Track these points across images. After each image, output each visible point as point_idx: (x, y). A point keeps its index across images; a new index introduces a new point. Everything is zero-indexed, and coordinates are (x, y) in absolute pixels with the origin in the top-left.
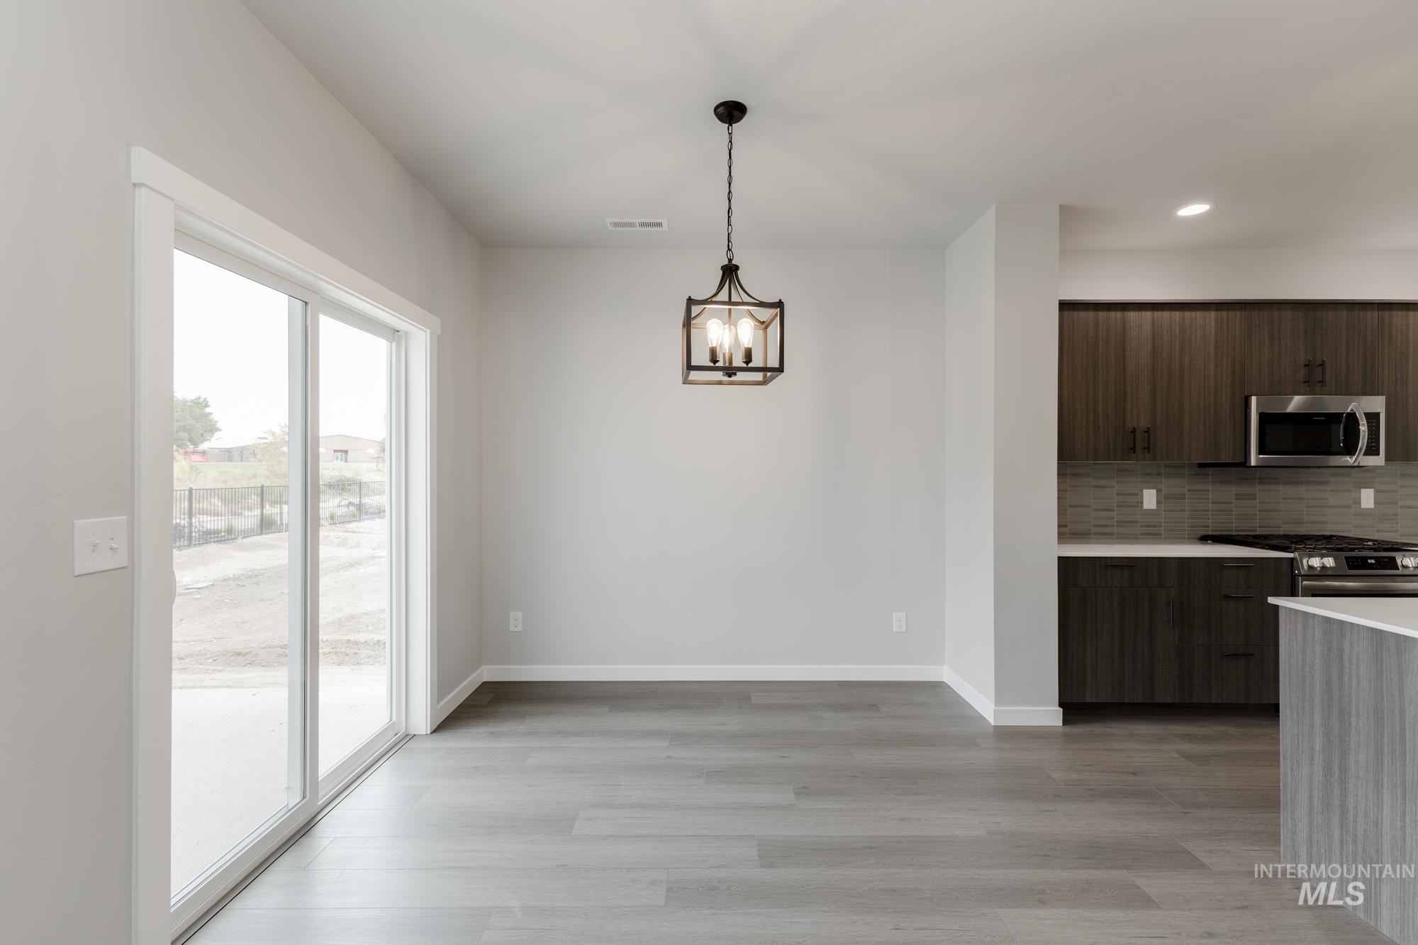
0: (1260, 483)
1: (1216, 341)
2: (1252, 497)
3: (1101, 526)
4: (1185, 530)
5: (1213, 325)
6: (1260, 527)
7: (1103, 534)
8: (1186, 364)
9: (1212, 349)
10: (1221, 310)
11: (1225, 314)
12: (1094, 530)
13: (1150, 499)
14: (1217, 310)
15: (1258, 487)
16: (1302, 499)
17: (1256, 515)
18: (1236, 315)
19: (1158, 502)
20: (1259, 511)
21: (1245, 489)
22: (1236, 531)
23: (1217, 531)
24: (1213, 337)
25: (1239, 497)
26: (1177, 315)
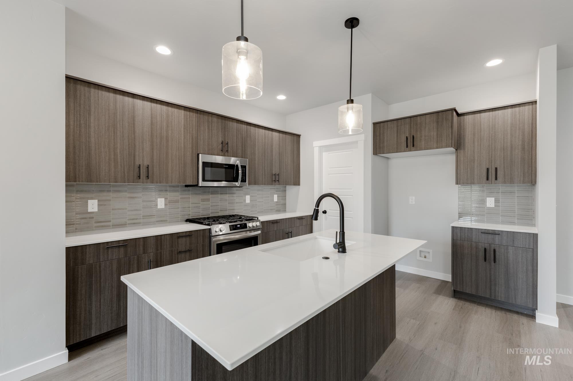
0: (211, 194)
1: (184, 126)
2: (208, 200)
3: (133, 219)
4: (179, 217)
5: (183, 117)
6: (211, 213)
7: (134, 223)
8: (170, 134)
9: (182, 129)
10: (187, 111)
11: (188, 113)
12: (128, 222)
13: (161, 203)
14: (184, 110)
15: (211, 196)
16: (227, 200)
17: (210, 208)
18: (194, 115)
19: (165, 205)
20: (211, 206)
21: (205, 197)
22: (202, 216)
23: (193, 216)
24: (183, 123)
25: (203, 200)
26: (164, 108)
